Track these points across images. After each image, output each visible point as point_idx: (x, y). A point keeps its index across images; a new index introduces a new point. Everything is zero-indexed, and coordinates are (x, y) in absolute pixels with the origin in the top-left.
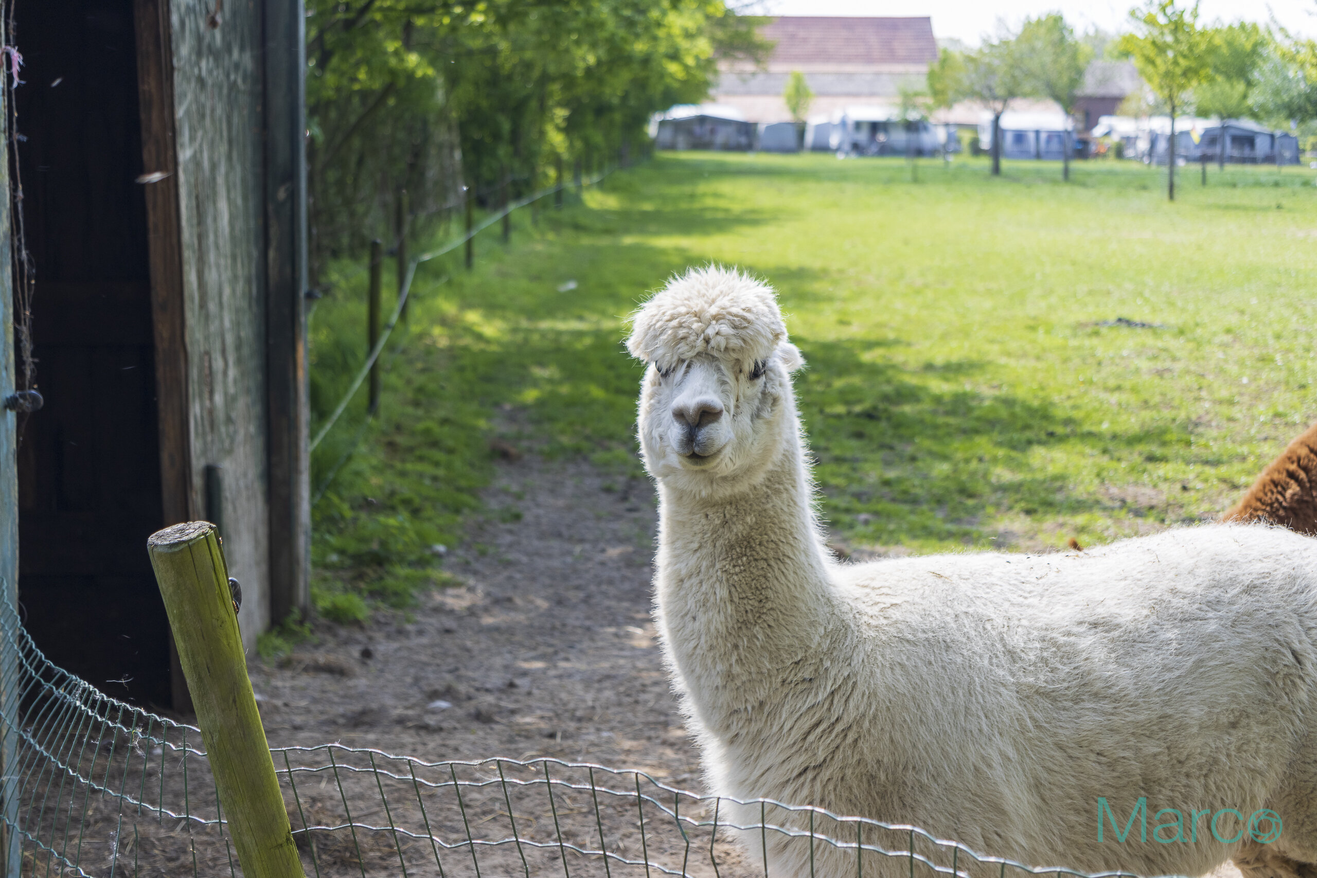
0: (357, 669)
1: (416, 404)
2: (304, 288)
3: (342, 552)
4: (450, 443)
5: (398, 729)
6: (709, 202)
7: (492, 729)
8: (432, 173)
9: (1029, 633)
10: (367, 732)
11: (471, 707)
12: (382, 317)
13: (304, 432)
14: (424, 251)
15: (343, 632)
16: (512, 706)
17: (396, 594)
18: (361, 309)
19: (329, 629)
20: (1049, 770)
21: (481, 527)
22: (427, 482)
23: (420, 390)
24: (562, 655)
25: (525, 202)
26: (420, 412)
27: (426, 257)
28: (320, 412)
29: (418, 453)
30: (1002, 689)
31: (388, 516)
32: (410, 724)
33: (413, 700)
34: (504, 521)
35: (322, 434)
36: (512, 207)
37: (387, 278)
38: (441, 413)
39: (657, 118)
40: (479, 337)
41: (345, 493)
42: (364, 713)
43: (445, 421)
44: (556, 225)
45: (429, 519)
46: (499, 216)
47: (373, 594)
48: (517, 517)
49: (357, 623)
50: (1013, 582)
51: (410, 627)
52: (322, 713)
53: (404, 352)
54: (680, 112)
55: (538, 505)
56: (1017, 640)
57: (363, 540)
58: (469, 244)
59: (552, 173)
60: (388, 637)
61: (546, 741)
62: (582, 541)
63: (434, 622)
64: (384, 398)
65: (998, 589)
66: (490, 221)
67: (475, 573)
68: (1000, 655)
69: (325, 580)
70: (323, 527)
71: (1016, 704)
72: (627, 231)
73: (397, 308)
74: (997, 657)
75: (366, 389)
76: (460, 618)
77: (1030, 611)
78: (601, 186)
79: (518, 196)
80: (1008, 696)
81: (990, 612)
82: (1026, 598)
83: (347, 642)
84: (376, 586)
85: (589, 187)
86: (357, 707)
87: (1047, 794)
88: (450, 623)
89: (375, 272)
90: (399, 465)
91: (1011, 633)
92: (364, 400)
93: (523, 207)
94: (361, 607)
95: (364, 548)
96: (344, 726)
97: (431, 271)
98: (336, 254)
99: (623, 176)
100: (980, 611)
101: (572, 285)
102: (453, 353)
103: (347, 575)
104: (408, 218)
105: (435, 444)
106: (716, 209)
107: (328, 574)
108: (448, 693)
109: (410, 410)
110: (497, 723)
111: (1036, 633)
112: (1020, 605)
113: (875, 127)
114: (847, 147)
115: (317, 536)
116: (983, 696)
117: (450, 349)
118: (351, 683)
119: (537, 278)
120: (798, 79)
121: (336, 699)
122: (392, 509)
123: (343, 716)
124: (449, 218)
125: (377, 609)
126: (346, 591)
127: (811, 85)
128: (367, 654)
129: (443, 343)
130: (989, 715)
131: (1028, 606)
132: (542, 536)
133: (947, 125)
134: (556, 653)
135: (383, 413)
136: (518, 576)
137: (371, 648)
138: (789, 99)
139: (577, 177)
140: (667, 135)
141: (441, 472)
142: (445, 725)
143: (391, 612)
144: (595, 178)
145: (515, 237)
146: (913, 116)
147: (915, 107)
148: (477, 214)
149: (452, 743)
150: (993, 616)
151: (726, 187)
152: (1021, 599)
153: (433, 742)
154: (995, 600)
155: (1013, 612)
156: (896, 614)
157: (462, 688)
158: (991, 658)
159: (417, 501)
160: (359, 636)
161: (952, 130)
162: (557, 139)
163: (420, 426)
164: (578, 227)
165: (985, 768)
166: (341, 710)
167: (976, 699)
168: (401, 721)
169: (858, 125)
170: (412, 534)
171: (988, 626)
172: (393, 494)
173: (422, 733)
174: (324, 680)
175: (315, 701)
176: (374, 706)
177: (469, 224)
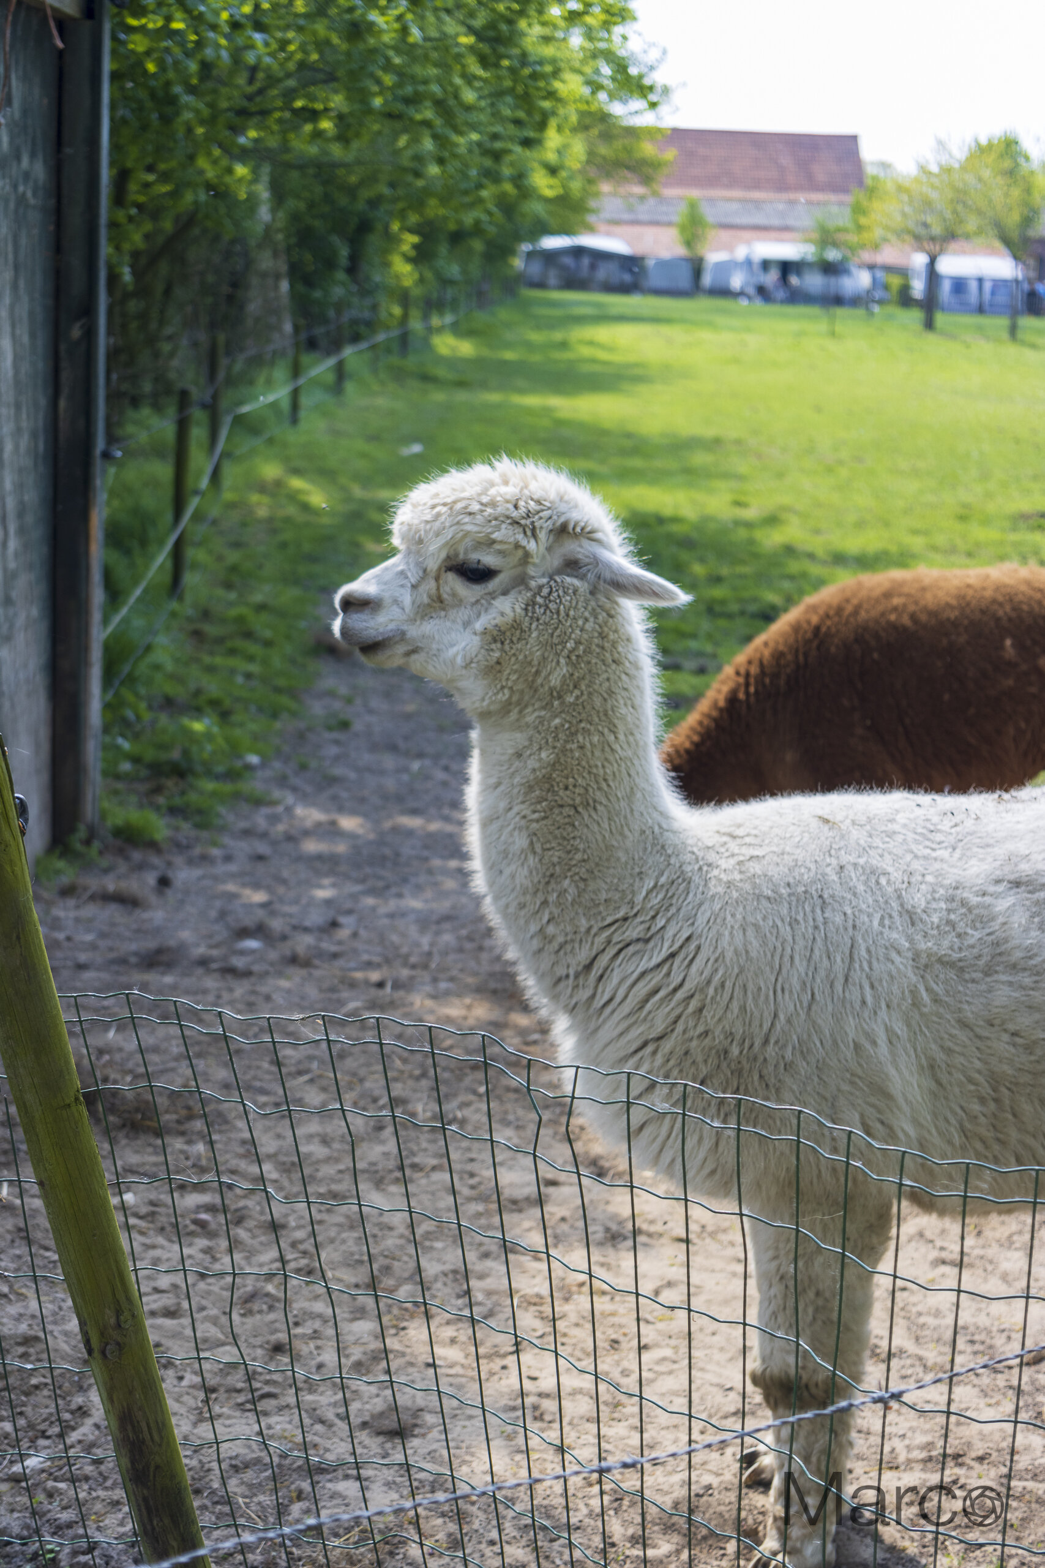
0: (153, 899)
1: (228, 586)
2: (100, 444)
3: (136, 760)
4: (268, 634)
5: (200, 971)
6: (586, 351)
7: (310, 975)
8: (253, 307)
9: (934, 891)
10: (163, 974)
11: (286, 949)
12: (190, 482)
13: (96, 616)
14: (241, 403)
15: (137, 856)
16: (334, 948)
17: (200, 812)
18: (164, 471)
19: (121, 852)
20: (949, 1052)
21: (301, 736)
22: (240, 680)
23: (234, 569)
24: (394, 890)
25: (364, 345)
26: (233, 596)
27: (245, 409)
28: (114, 595)
29: (229, 644)
30: (894, 955)
31: (192, 718)
32: (214, 966)
33: (218, 938)
34: (330, 728)
35: (116, 619)
36: (348, 352)
37: (198, 433)
38: (258, 598)
39: (525, 247)
40: (306, 507)
41: (142, 691)
42: (160, 951)
43: (261, 608)
44: (399, 375)
45: (241, 725)
46: (331, 362)
47: (173, 811)
48: (345, 725)
49: (153, 845)
50: (920, 830)
51: (215, 852)
52: (111, 949)
53: (214, 522)
54: (552, 243)
55: (371, 712)
56: (918, 899)
57: (162, 747)
58: (295, 394)
59: (397, 311)
60: (191, 862)
61: (374, 992)
62: (420, 755)
63: (242, 847)
64: (190, 579)
65: (900, 838)
66: (320, 368)
67: (295, 789)
68: (895, 914)
69: (116, 792)
70: (116, 730)
71: (910, 974)
72: (484, 385)
73: (208, 470)
74: (891, 916)
75: (169, 565)
76: (274, 843)
77: (937, 866)
78: (457, 329)
79: (356, 338)
80: (901, 963)
81: (887, 864)
82: (934, 850)
83: (141, 867)
84: (178, 801)
85: (440, 330)
86: (151, 944)
87: (944, 1078)
88: (262, 848)
89: (183, 427)
90: (207, 659)
91: (911, 890)
92: (167, 578)
93: (361, 352)
94: (160, 827)
95: (163, 756)
96: (137, 965)
97: (247, 426)
98: (135, 402)
99: (481, 317)
100: (874, 862)
101: (416, 448)
102: (272, 526)
103: (143, 788)
104: (224, 362)
105: (248, 635)
106: (594, 361)
107: (120, 786)
108: (259, 931)
109: (220, 592)
110: (316, 967)
111: (942, 891)
112: (926, 858)
113: (786, 268)
114: (751, 291)
115: (108, 739)
116: (870, 963)
117: (270, 520)
118: (146, 915)
119: (374, 438)
120: (693, 206)
121: (127, 934)
122: (198, 712)
123: (136, 954)
124: (272, 363)
125: (177, 829)
126: (141, 806)
127: (709, 214)
128: (164, 882)
129: (262, 512)
130: (876, 984)
131: (935, 859)
132: (374, 748)
133: (871, 267)
134: (387, 887)
135: (189, 598)
136: (344, 795)
137: (170, 874)
138: (683, 229)
139: (426, 317)
140: (535, 269)
141: (254, 668)
142: (256, 968)
143: (193, 833)
144: (449, 318)
145: (350, 387)
146: (832, 255)
147: (835, 245)
148: (306, 359)
149: (263, 989)
150: (890, 869)
151: (603, 333)
152: (928, 851)
153: (241, 989)
154: (895, 851)
155: (916, 865)
156: (755, 868)
157: (276, 925)
158: (882, 918)
159: (227, 703)
160: (156, 860)
161: (880, 274)
162: (403, 270)
163: (234, 612)
164: (426, 378)
165: (868, 1046)
166: (134, 947)
167: (861, 966)
168: (203, 962)
169: (766, 264)
170: (220, 741)
171: (883, 881)
172: (198, 692)
173: (229, 977)
174: (113, 912)
175: (103, 935)
176: (172, 943)
177: (296, 371)
